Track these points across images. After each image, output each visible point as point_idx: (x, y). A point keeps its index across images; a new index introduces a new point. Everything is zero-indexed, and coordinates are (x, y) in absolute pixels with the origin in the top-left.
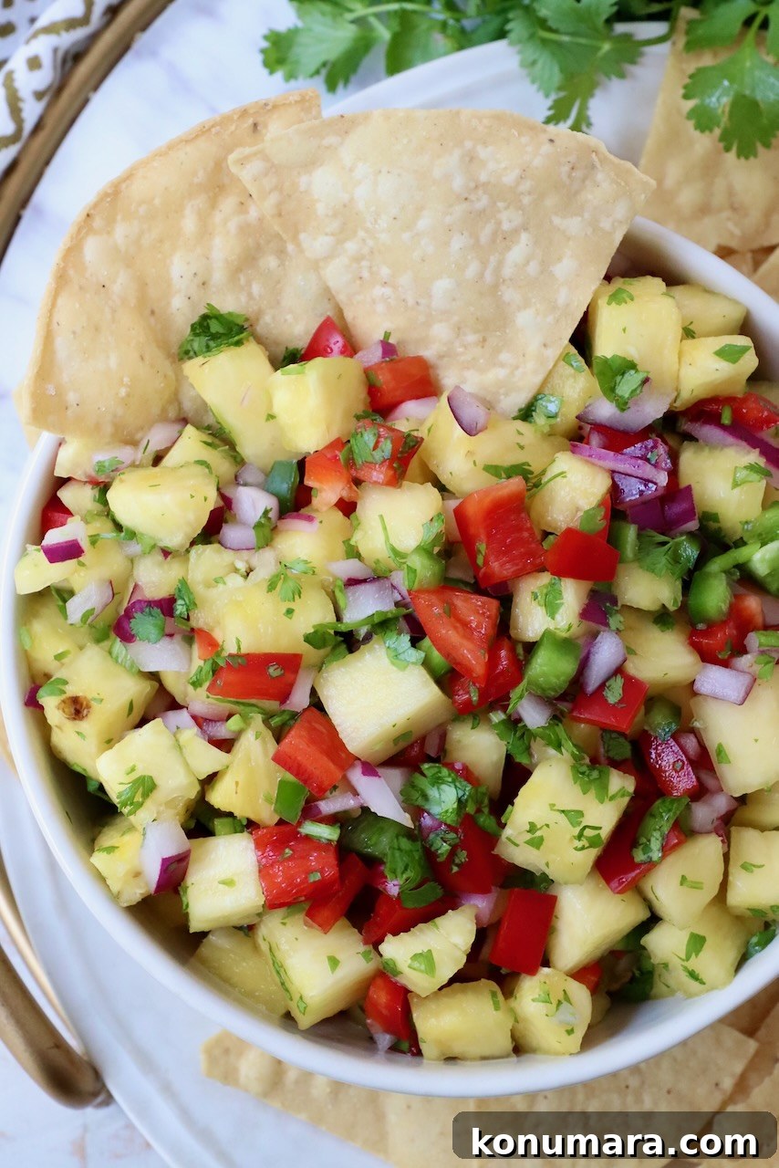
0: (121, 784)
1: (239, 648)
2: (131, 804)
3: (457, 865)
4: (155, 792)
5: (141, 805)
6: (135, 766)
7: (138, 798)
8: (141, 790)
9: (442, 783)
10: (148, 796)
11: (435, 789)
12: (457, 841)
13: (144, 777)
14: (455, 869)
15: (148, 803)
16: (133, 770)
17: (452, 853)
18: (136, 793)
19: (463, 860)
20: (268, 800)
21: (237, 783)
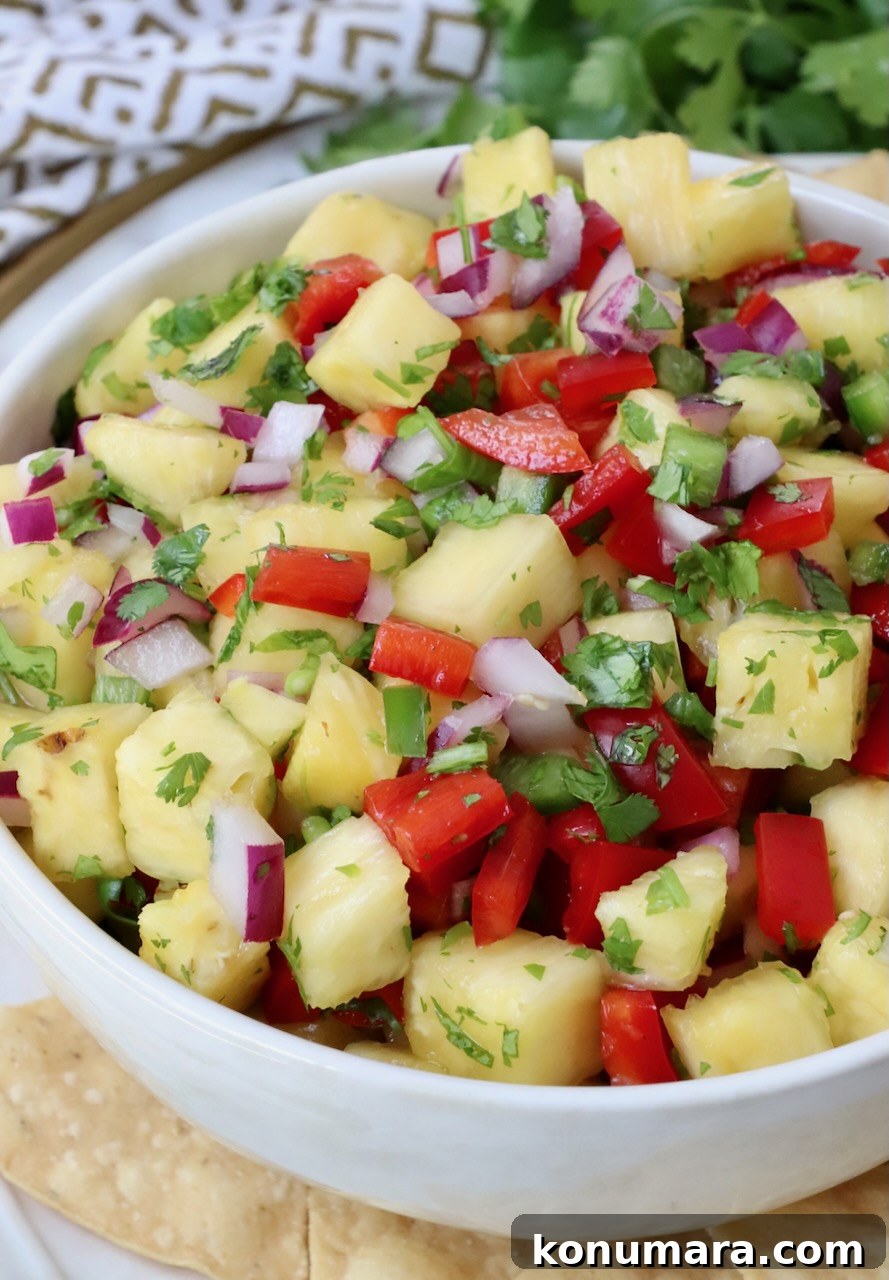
0: (161, 769)
1: (283, 535)
2: (182, 791)
3: (666, 771)
4: (210, 772)
5: (195, 790)
6: (173, 743)
7: (189, 781)
8: (190, 772)
9: (608, 656)
10: (202, 777)
11: (601, 670)
12: (656, 735)
13: (191, 755)
14: (665, 780)
15: (206, 788)
16: (171, 748)
17: (652, 754)
18: (185, 774)
19: (672, 760)
20: (375, 739)
21: (325, 725)
